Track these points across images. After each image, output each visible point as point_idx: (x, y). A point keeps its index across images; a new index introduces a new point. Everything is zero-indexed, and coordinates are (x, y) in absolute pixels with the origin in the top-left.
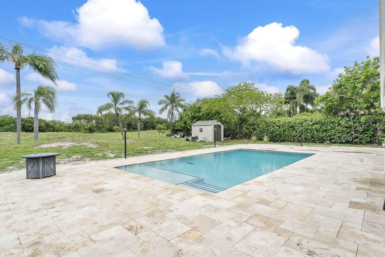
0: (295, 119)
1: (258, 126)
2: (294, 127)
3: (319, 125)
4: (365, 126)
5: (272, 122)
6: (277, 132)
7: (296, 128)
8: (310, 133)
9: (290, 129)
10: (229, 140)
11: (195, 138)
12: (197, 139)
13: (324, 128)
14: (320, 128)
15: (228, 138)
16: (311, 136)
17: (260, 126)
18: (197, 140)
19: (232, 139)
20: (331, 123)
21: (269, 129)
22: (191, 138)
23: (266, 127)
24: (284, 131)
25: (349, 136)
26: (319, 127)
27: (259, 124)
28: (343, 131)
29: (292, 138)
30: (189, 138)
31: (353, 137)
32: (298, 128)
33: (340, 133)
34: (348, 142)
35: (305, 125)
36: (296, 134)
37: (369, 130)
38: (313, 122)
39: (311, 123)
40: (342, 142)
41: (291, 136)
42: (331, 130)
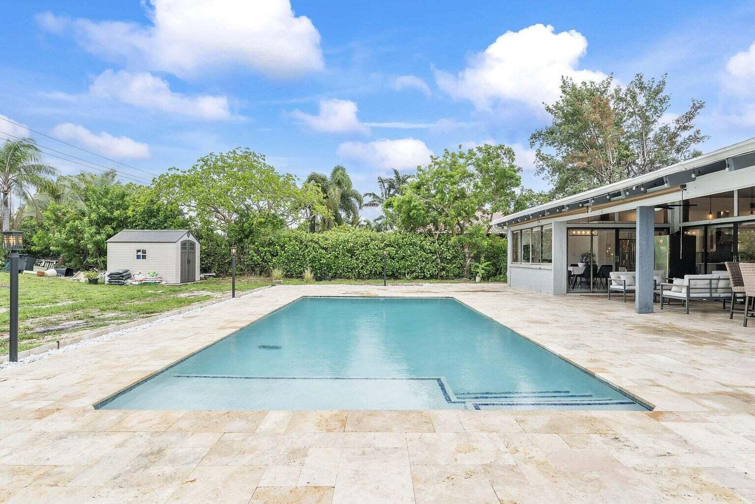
0: (354, 236)
1: (283, 247)
2: (354, 250)
3: (393, 248)
4: (453, 250)
5: (311, 241)
6: (323, 261)
7: (357, 252)
8: (379, 262)
9: (347, 254)
10: (212, 278)
11: (123, 276)
12: (129, 277)
13: (401, 253)
14: (396, 254)
15: (209, 274)
16: (382, 267)
17: (288, 247)
18: (129, 281)
19: (217, 276)
20: (411, 244)
21: (306, 254)
22: (108, 276)
23: (300, 249)
24: (336, 257)
25: (434, 267)
26: (394, 251)
27: (285, 243)
28: (427, 259)
29: (349, 272)
30: (99, 276)
31: (439, 268)
32: (360, 254)
33: (423, 261)
34: (432, 277)
35: (372, 247)
36: (357, 264)
37: (457, 257)
38: (385, 242)
39: (383, 245)
40: (424, 276)
41: (347, 268)
42: (410, 256)
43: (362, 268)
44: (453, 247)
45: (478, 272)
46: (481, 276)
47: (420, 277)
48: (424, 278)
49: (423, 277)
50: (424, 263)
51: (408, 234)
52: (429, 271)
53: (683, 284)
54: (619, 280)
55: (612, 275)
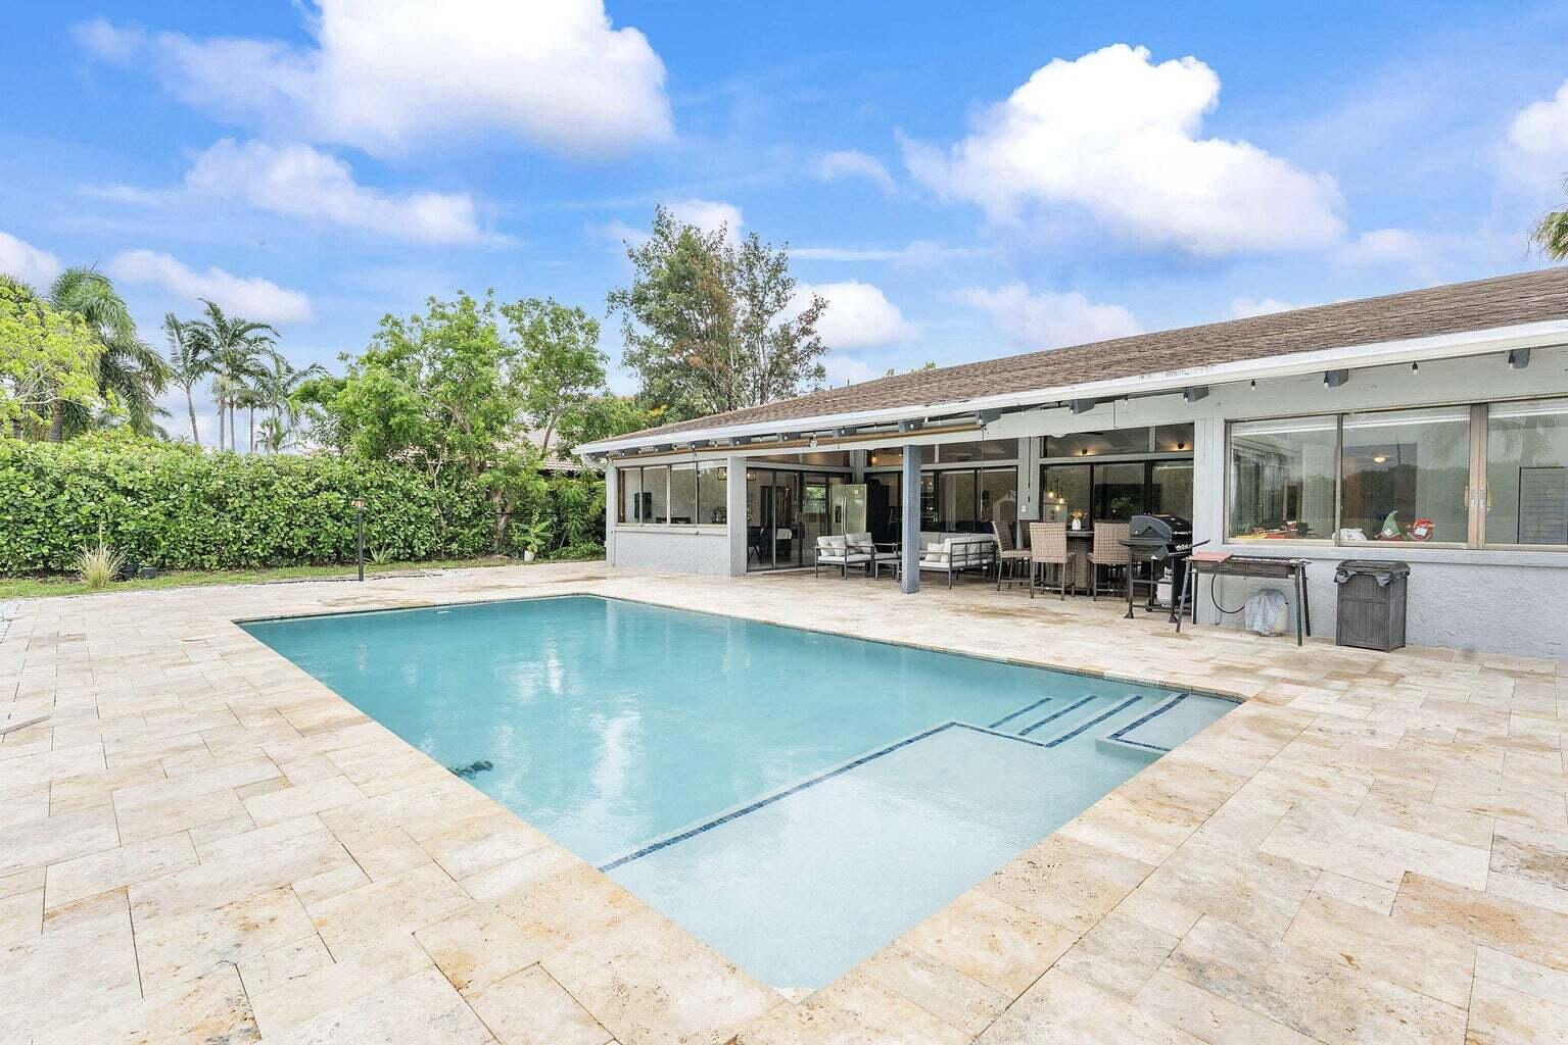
2: (227, 497)
3: (338, 495)
4: (473, 501)
7: (238, 503)
9: (205, 506)
13: (358, 505)
14: (344, 508)
16: (307, 537)
24: (170, 515)
25: (433, 535)
26: (341, 502)
28: (418, 517)
31: (444, 537)
32: (246, 506)
33: (410, 523)
34: (430, 556)
35: (281, 491)
36: (234, 532)
37: (480, 513)
38: (317, 480)
39: (311, 486)
40: (412, 555)
41: (204, 542)
42: (379, 512)
43: (250, 542)
44: (474, 493)
45: (530, 543)
46: (536, 550)
47: (401, 557)
48: (413, 557)
49: (409, 556)
50: (413, 526)
51: (374, 462)
52: (423, 544)
53: (942, 550)
54: (830, 548)
55: (822, 541)
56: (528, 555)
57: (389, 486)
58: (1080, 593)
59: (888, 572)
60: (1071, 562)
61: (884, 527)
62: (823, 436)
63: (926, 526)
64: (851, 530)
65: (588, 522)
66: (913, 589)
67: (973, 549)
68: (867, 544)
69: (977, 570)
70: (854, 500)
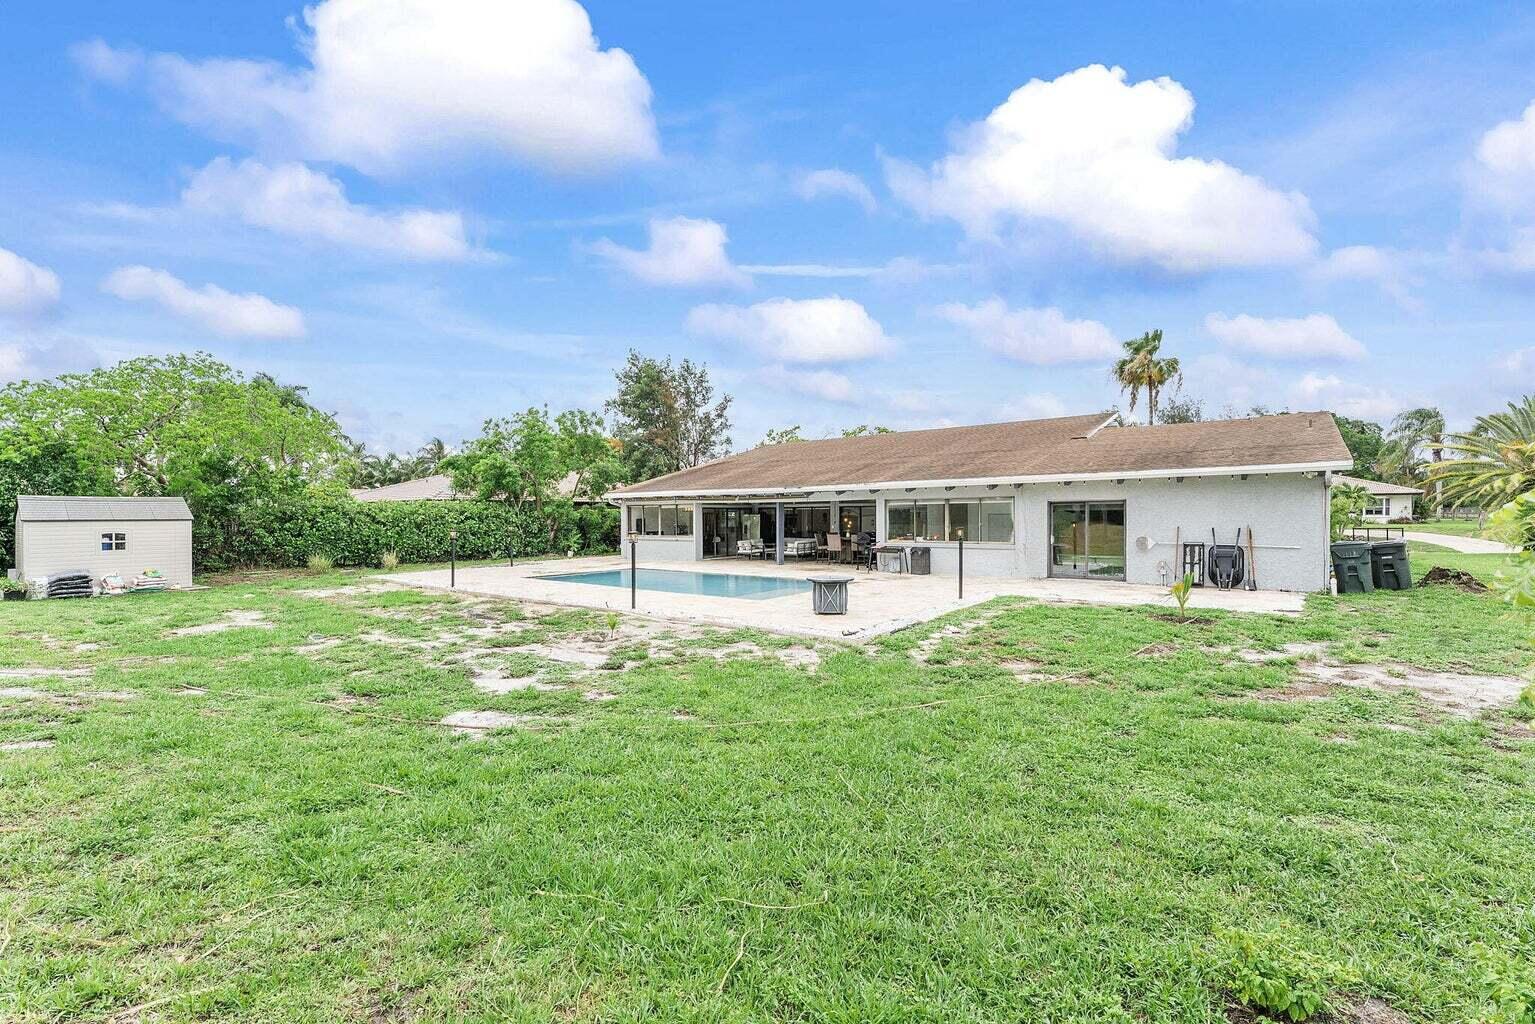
4: (538, 523)
22: (52, 583)
30: (21, 587)
33: (509, 536)
37: (542, 530)
44: (539, 518)
45: (571, 546)
46: (574, 551)
53: (794, 546)
54: (744, 546)
55: (740, 543)
56: (570, 553)
57: (497, 516)
58: (849, 563)
59: (771, 557)
60: (844, 550)
61: (768, 537)
62: (742, 497)
63: (788, 534)
64: (752, 537)
65: (603, 533)
66: (781, 563)
67: (807, 546)
68: (761, 544)
69: (810, 554)
70: (754, 522)
